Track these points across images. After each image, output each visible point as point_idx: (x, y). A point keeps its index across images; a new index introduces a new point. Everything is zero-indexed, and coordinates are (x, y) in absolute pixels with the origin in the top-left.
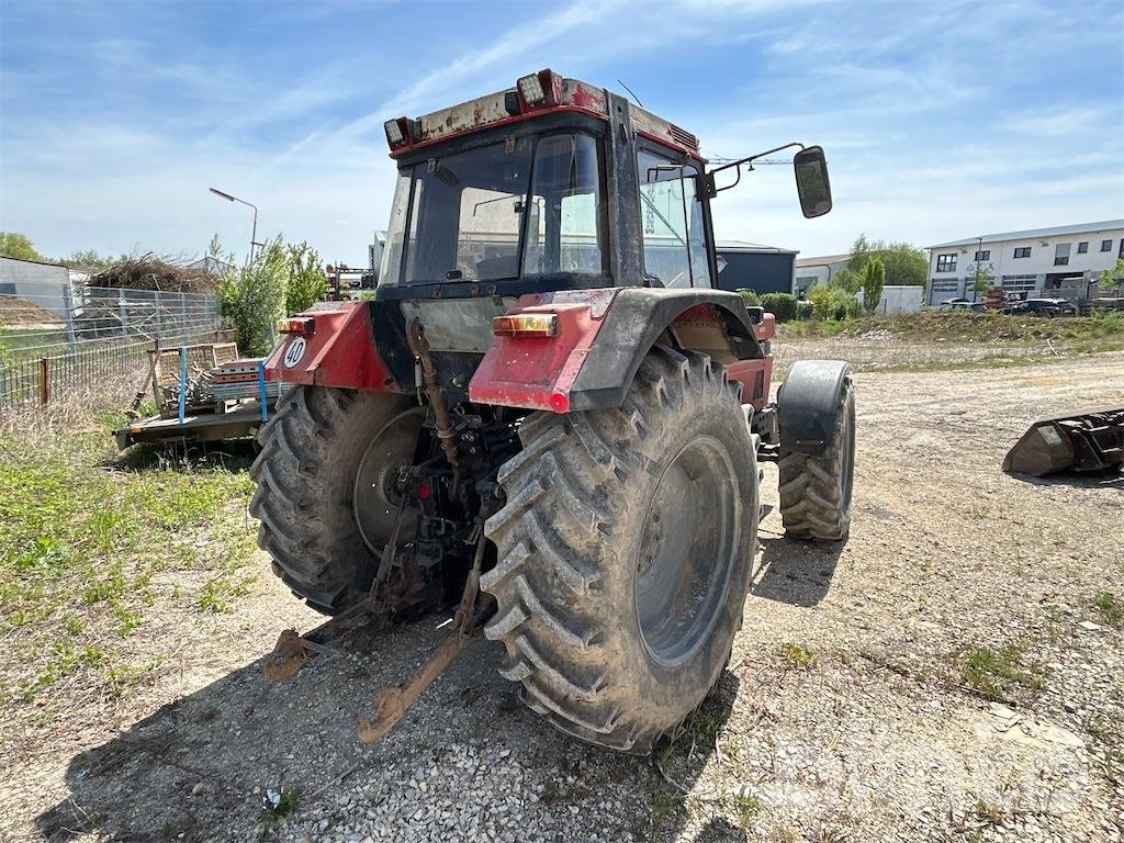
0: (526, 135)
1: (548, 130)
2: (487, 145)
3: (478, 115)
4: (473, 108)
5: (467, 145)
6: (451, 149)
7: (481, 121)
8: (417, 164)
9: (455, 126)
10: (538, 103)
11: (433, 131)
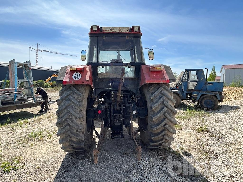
0: (131, 36)
1: (136, 37)
2: (121, 36)
3: (120, 30)
4: (119, 28)
5: (115, 35)
6: (110, 35)
7: (121, 31)
8: (98, 36)
9: (113, 31)
10: (136, 31)
11: (106, 31)
